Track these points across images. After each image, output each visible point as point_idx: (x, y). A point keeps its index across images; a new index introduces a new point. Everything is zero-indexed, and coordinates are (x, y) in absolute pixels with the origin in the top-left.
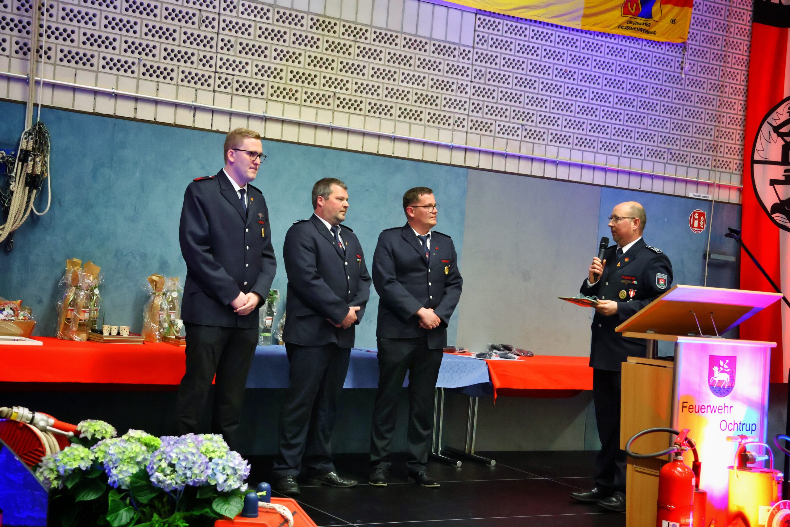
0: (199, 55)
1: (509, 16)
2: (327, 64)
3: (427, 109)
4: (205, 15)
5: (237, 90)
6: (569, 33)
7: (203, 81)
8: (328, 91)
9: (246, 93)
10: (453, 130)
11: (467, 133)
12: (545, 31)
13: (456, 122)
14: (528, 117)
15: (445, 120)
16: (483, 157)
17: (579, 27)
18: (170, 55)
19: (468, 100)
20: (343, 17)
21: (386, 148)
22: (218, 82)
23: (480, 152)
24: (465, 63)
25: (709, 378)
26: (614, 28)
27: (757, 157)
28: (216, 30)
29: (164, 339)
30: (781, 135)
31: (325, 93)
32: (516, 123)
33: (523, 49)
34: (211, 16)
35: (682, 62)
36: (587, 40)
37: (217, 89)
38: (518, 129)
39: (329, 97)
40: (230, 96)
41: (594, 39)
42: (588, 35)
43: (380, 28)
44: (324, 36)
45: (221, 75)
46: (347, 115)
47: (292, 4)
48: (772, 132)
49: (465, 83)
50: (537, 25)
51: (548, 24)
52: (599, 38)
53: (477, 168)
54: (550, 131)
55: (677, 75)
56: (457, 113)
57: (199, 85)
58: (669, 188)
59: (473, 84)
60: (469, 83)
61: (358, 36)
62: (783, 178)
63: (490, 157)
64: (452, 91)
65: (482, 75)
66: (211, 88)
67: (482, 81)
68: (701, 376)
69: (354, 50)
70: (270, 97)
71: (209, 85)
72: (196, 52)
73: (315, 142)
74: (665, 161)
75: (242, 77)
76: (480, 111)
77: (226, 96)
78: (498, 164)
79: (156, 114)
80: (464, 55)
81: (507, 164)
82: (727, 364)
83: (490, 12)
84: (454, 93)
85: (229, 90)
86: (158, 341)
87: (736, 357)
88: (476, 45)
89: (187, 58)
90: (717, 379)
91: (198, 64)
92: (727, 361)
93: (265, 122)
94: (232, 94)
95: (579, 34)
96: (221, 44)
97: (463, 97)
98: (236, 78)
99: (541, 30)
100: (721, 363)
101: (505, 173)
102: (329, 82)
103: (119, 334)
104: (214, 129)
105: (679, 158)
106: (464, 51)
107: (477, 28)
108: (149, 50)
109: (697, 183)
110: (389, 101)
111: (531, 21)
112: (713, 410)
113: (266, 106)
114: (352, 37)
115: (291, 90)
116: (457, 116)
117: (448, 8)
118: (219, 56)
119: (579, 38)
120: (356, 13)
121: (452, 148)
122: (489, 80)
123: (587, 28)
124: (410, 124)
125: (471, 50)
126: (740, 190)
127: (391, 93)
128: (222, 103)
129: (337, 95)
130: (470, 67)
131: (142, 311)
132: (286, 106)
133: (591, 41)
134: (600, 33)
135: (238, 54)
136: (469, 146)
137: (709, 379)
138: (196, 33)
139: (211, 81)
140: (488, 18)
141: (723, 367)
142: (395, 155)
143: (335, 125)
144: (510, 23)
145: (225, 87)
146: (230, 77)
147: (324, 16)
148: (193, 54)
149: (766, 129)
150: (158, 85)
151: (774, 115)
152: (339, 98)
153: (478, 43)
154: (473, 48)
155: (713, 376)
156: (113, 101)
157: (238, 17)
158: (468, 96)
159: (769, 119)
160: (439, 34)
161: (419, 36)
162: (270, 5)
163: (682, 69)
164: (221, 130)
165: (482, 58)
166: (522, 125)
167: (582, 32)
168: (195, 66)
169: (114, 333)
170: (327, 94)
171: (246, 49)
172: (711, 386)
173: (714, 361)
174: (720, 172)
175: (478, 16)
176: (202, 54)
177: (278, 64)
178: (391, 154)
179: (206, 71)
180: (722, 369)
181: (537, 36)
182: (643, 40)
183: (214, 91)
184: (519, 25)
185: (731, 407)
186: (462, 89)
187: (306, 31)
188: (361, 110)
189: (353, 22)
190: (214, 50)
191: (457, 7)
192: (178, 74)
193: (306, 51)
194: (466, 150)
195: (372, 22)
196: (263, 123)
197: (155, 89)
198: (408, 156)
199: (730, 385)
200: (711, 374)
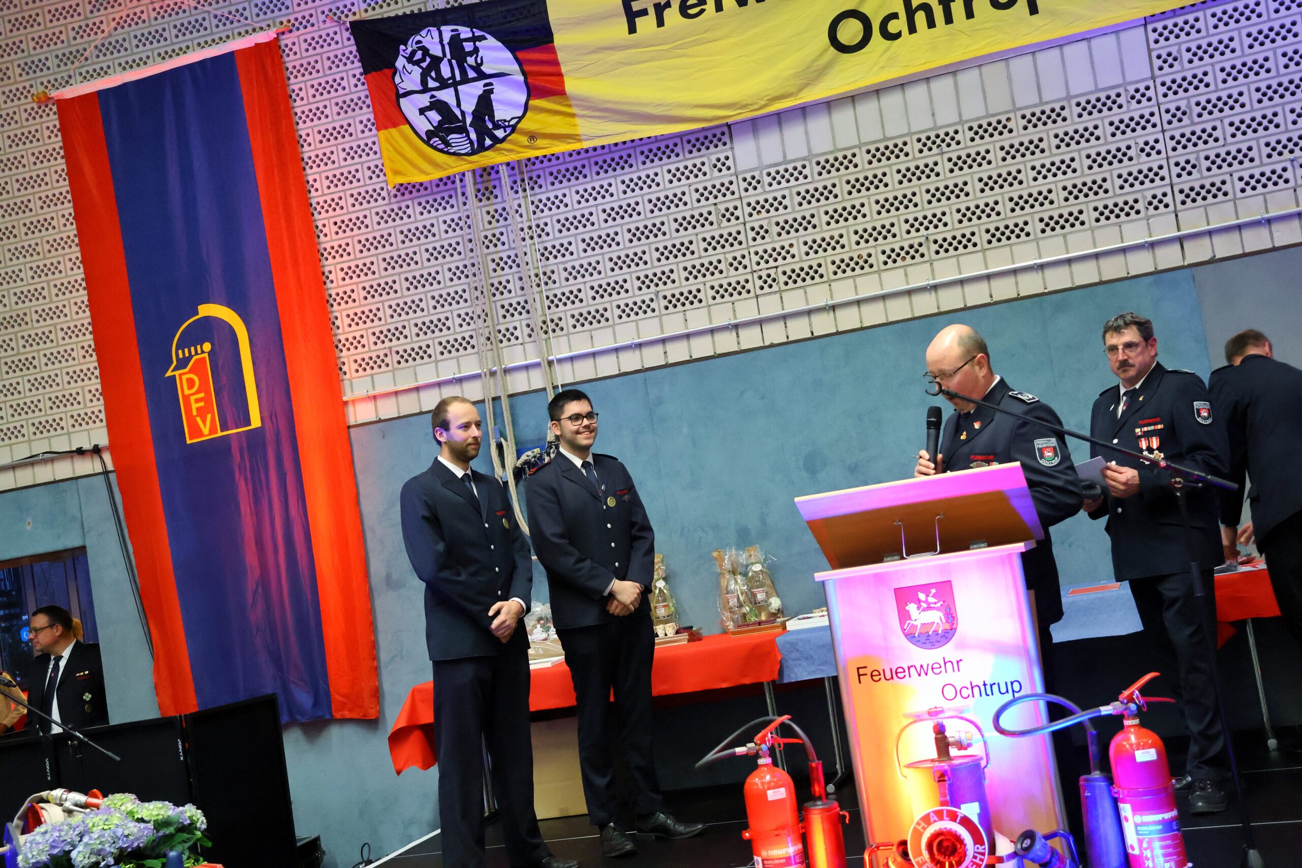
0: (726, 259)
2: (906, 201)
3: (1089, 204)
4: (722, 208)
5: (786, 284)
7: (739, 288)
8: (917, 237)
9: (799, 283)
10: (1149, 218)
11: (1176, 213)
13: (1150, 203)
15: (1129, 209)
16: (1219, 239)
18: (692, 273)
19: (1164, 162)
20: (913, 130)
21: (1031, 285)
22: (759, 283)
23: (1210, 233)
24: (1144, 108)
25: (902, 624)
28: (741, 220)
31: (912, 242)
32: (1277, 163)
33: (1261, 38)
34: (731, 206)
37: (759, 292)
38: (1284, 169)
39: (920, 245)
40: (778, 295)
43: (978, 119)
44: (891, 168)
45: (760, 273)
46: (956, 259)
47: (834, 145)
49: (1152, 139)
53: (1213, 261)
56: (1147, 191)
57: (735, 297)
59: (1169, 134)
60: (1160, 136)
61: (944, 145)
63: (1235, 235)
64: (1130, 159)
65: (1184, 113)
66: (752, 294)
67: (1186, 122)
68: (884, 623)
69: (944, 167)
70: (833, 277)
71: (748, 292)
72: (722, 257)
73: (913, 313)
75: (789, 265)
76: (1195, 171)
77: (773, 296)
78: (1256, 240)
79: (690, 351)
80: (1138, 96)
81: (1275, 234)
82: (934, 596)
84: (1134, 162)
85: (775, 288)
87: (949, 582)
88: (1158, 73)
89: (713, 268)
91: (728, 270)
93: (834, 311)
96: (752, 235)
97: (1153, 161)
98: (780, 270)
100: (922, 596)
101: (1274, 249)
102: (915, 225)
104: (767, 343)
106: (1137, 90)
107: (1153, 46)
108: (666, 277)
110: (1019, 216)
113: (830, 290)
114: (935, 151)
115: (860, 257)
116: (1150, 194)
117: (1088, 39)
118: (752, 250)
120: (933, 115)
121: (1152, 246)
122: (1200, 115)
124: (1065, 236)
125: (1151, 83)
127: (1019, 203)
128: (770, 306)
129: (933, 238)
130: (1156, 110)
132: (859, 280)
135: (777, 238)
136: (1185, 231)
138: (717, 234)
139: (749, 285)
140: (1169, 23)
141: (926, 602)
142: (1052, 288)
143: (940, 279)
144: (1217, 12)
145: (771, 286)
146: (772, 272)
147: (886, 139)
148: (719, 262)
150: (686, 315)
152: (936, 242)
153: (1161, 68)
154: (1154, 78)
155: (909, 619)
156: (637, 352)
157: (765, 192)
158: (1163, 155)
160: (1082, 85)
161: (1047, 103)
162: (804, 159)
164: (776, 341)
165: (1174, 87)
166: (1291, 161)
168: (725, 274)
170: (917, 242)
171: (785, 228)
172: (909, 635)
173: (904, 596)
175: (1150, 27)
176: (730, 257)
177: (835, 230)
178: (1041, 290)
179: (741, 275)
183: (757, 297)
184: (1241, 4)
185: (959, 661)
186: (1148, 149)
187: (864, 170)
188: (975, 245)
189: (931, 130)
190: (744, 245)
191: (1104, 32)
192: (707, 293)
193: (869, 197)
194: (1181, 239)
195: (960, 116)
196: (831, 313)
197: (683, 320)
198: (1073, 282)
199: (948, 626)
200: (904, 616)
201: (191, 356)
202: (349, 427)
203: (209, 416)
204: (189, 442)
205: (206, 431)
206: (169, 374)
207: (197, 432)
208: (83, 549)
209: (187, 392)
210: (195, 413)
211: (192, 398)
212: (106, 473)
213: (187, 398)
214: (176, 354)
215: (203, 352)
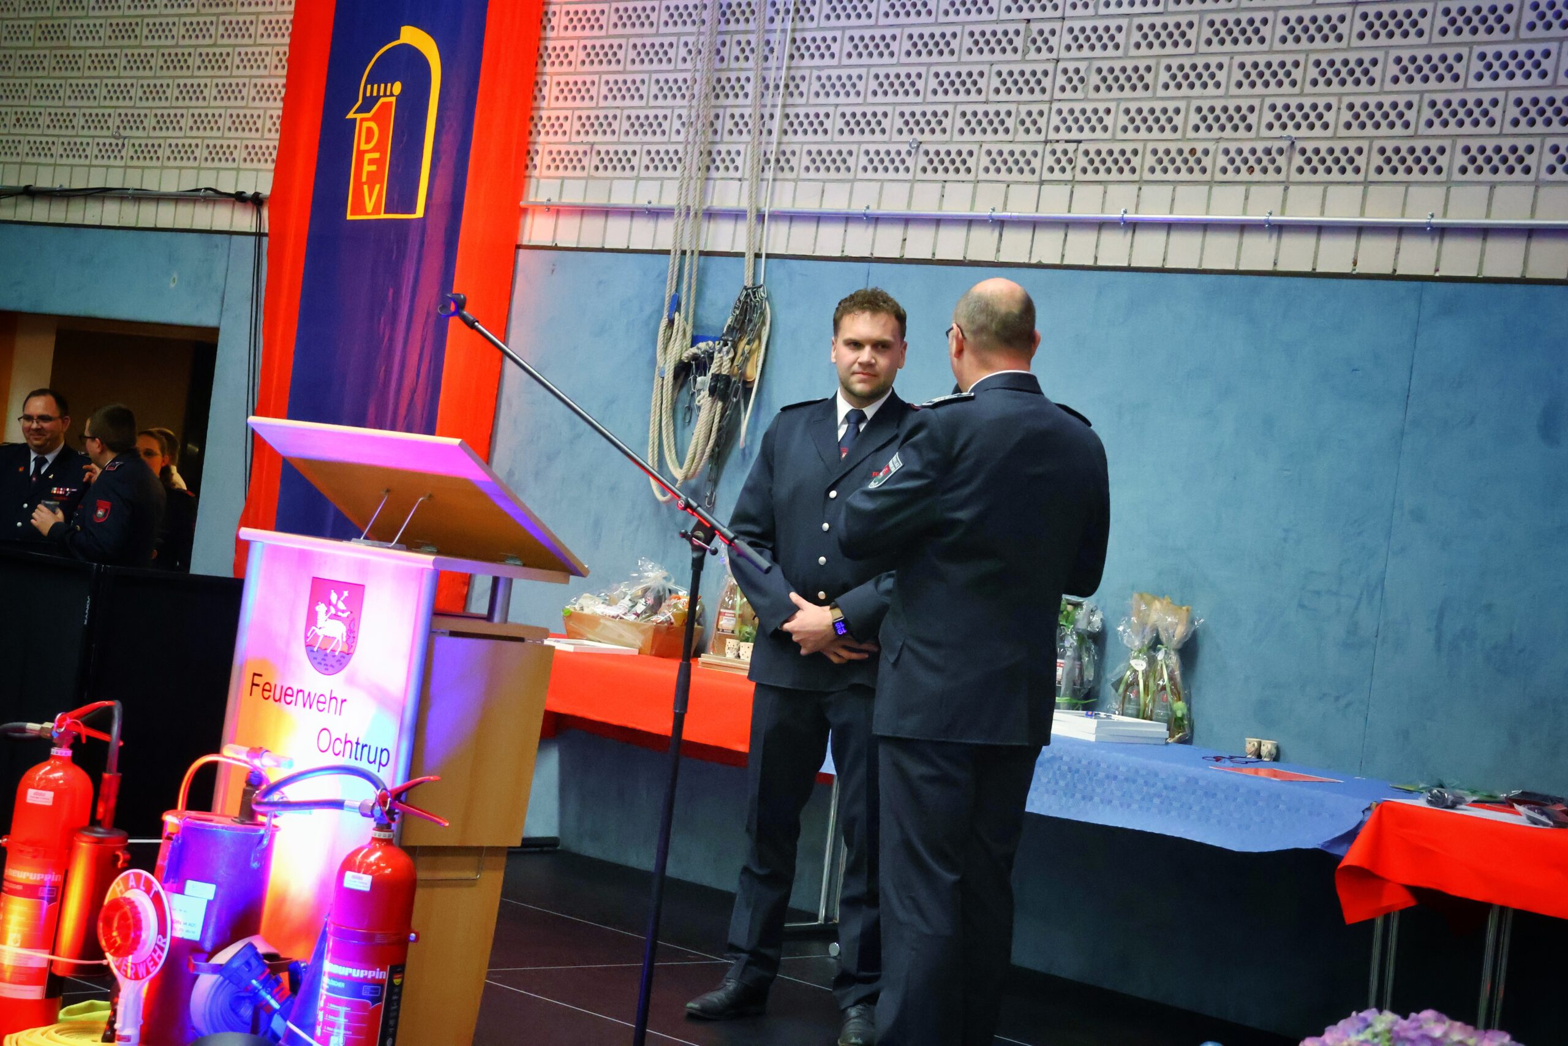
0: (1019, 112)
2: (1282, 74)
3: (1547, 139)
4: (1037, 27)
5: (1084, 171)
7: (1021, 163)
8: (1278, 138)
9: (1101, 175)
18: (970, 123)
21: (1418, 258)
22: (1050, 161)
28: (1054, 54)
31: (1272, 144)
34: (1048, 27)
37: (1046, 175)
39: (1280, 151)
40: (1069, 187)
45: (1056, 146)
46: (1320, 189)
57: (1013, 175)
66: (1036, 176)
68: (292, 621)
69: (1351, 27)
70: (1148, 176)
71: (1032, 172)
72: (1014, 108)
73: (1241, 263)
75: (1096, 141)
77: (1062, 187)
79: (935, 246)
82: (343, 602)
85: (1068, 174)
87: (363, 586)
89: (998, 123)
90: (322, 633)
91: (1016, 130)
92: (346, 594)
93: (1135, 231)
94: (1074, 182)
96: (1061, 81)
98: (1082, 147)
100: (334, 597)
102: (1283, 117)
104: (1034, 261)
108: (937, 122)
110: (1435, 137)
112: (309, 701)
113: (1139, 196)
115: (1193, 151)
118: (1055, 106)
124: (1494, 185)
127: (1442, 114)
128: (1054, 204)
129: (1299, 145)
132: (1181, 189)
135: (1092, 93)
137: (307, 630)
138: (1018, 69)
139: (1037, 162)
141: (335, 606)
142: (1443, 273)
145: (1063, 170)
146: (1071, 147)
148: (1009, 114)
150: (943, 187)
152: (1303, 152)
155: (315, 624)
156: (871, 229)
157: (1097, 15)
164: (1045, 261)
168: (1010, 136)
171: (1108, 80)
172: (309, 646)
173: (320, 589)
176: (1025, 110)
177: (1172, 99)
178: (1432, 272)
179: (1031, 143)
180: (333, 611)
183: (1041, 182)
185: (343, 701)
188: (1356, 170)
190: (1047, 95)
192: (980, 159)
193: (1232, 55)
196: (1130, 234)
197: (938, 196)
198: (1480, 271)
199: (345, 649)
200: (312, 618)
201: (378, 97)
202: (518, 247)
203: (377, 187)
204: (349, 217)
205: (369, 207)
206: (351, 115)
207: (359, 207)
208: (214, 332)
209: (363, 147)
210: (364, 179)
211: (367, 156)
212: (259, 235)
213: (361, 154)
214: (365, 89)
215: (392, 95)
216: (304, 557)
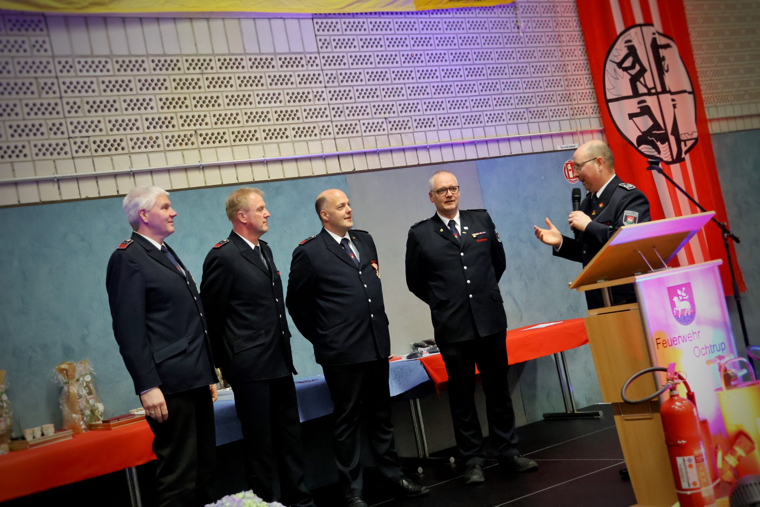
0: (47, 124)
1: (344, 14)
2: (180, 103)
3: (289, 125)
4: (42, 81)
5: (96, 151)
6: (405, 17)
7: (59, 150)
8: (189, 130)
9: (107, 152)
10: (321, 140)
11: (335, 139)
12: (383, 21)
13: (322, 130)
14: (389, 109)
15: (310, 132)
16: (356, 159)
17: (414, 9)
18: (17, 131)
19: (327, 106)
20: (184, 52)
21: (261, 173)
22: (75, 148)
23: (352, 155)
24: (314, 70)
26: (447, 3)
27: (609, 96)
28: (58, 95)
29: (90, 427)
30: (626, 69)
31: (186, 133)
32: (379, 118)
33: (366, 43)
34: (49, 82)
35: (517, 21)
36: (424, 20)
37: (75, 155)
38: (382, 123)
39: (191, 136)
40: (90, 159)
41: (430, 18)
42: (424, 16)
43: (223, 55)
44: (170, 76)
45: (76, 140)
46: (214, 150)
47: (129, 51)
48: (617, 68)
49: (320, 90)
50: (373, 16)
51: (383, 13)
52: (435, 15)
53: (354, 172)
54: (414, 118)
55: (515, 35)
56: (321, 122)
57: (55, 156)
58: (537, 146)
59: (328, 89)
60: (324, 89)
61: (203, 68)
62: (638, 111)
63: (363, 157)
64: (310, 100)
65: (335, 78)
66: (69, 155)
67: (336, 84)
68: (665, 310)
69: (204, 83)
70: (132, 151)
71: (66, 153)
72: (43, 122)
73: (189, 185)
74: (527, 121)
75: (97, 136)
76: (342, 115)
77: (86, 160)
78: (373, 162)
79: (18, 196)
80: (311, 62)
81: (381, 161)
83: (325, 14)
84: (312, 103)
85: (88, 153)
86: (84, 432)
87: (690, 283)
88: (320, 50)
89: (35, 130)
90: (679, 309)
91: (49, 134)
92: (684, 289)
93: (134, 176)
94: (92, 157)
95: (415, 16)
96: (67, 108)
97: (322, 104)
98: (92, 139)
99: (378, 20)
101: (382, 169)
102: (187, 121)
103: (43, 435)
104: (83, 197)
105: (539, 115)
106: (311, 58)
107: (317, 33)
109: (561, 135)
110: (251, 126)
111: (366, 13)
112: (684, 339)
113: (131, 160)
114: (198, 71)
115: (151, 138)
116: (321, 125)
117: (284, 19)
118: (69, 120)
119: (416, 20)
120: (196, 45)
121: (324, 158)
122: (342, 81)
123: (421, 9)
124: (278, 144)
125: (317, 55)
126: (601, 132)
127: (251, 117)
128: (85, 167)
129: (199, 132)
130: (321, 72)
131: (59, 404)
132: (151, 155)
133: (428, 20)
134: (434, 10)
135: (87, 114)
136: (340, 151)
137: (673, 310)
138: (38, 102)
139: (67, 148)
140: (324, 21)
141: (681, 296)
142: (272, 178)
143: (205, 162)
144: (347, 21)
145: (84, 151)
146: (85, 140)
147: (164, 55)
148: (41, 125)
149: (610, 67)
150: (12, 165)
151: (614, 52)
152: (201, 135)
153: (322, 47)
154: (319, 53)
155: (675, 306)
157: (77, 76)
158: (326, 102)
159: (611, 57)
160: (282, 48)
161: (263, 54)
162: (107, 56)
163: (518, 28)
164: (90, 196)
165: (329, 61)
166: (386, 118)
167: (417, 13)
168: (46, 136)
169: (38, 434)
170: (189, 133)
171: (94, 107)
172: (676, 317)
173: (672, 291)
174: (579, 119)
175: (315, 21)
176: (50, 123)
177: (131, 115)
178: (267, 179)
179: (59, 139)
181: (376, 27)
182: (475, 8)
183: (73, 158)
184: (357, 20)
185: (699, 332)
186: (318, 96)
187: (151, 74)
188: (226, 141)
189: (195, 55)
190: (61, 115)
191: (292, 17)
192: (31, 149)
193: (155, 95)
194: (338, 156)
195: (213, 50)
196: (132, 178)
197: (10, 170)
198: (284, 176)
199: (692, 311)
200: (673, 305)
216: (660, 281)
